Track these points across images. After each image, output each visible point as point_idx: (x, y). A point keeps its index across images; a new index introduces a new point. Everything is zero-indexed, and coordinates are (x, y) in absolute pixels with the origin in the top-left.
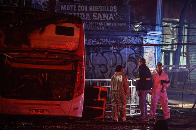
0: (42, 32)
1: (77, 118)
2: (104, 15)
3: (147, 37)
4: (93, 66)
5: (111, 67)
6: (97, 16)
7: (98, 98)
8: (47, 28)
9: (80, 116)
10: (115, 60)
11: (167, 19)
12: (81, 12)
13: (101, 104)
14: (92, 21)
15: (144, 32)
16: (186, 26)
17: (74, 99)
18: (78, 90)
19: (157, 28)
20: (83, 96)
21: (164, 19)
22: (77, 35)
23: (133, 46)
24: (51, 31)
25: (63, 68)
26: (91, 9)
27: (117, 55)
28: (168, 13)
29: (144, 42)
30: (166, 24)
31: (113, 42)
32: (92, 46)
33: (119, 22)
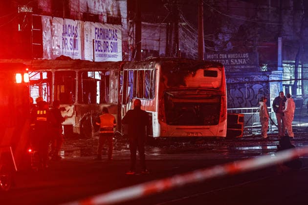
0: (194, 75)
1: (222, 137)
2: (239, 60)
3: (272, 75)
4: (233, 99)
5: (246, 99)
6: (234, 61)
7: (237, 122)
8: (197, 72)
9: (225, 136)
10: (249, 94)
11: (286, 61)
12: (222, 59)
13: (240, 126)
14: (230, 65)
15: (269, 71)
16: (300, 66)
17: (220, 124)
18: (222, 117)
19: (279, 68)
20: (226, 121)
21: (284, 61)
22: (219, 76)
23: (262, 82)
24: (200, 74)
25: (210, 101)
26: (229, 56)
27: (250, 90)
28: (287, 56)
29: (270, 79)
30: (285, 65)
31: (247, 80)
32: (231, 84)
33: (250, 65)
